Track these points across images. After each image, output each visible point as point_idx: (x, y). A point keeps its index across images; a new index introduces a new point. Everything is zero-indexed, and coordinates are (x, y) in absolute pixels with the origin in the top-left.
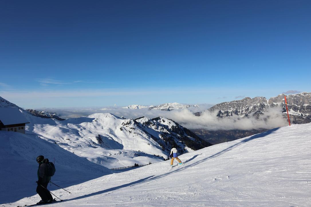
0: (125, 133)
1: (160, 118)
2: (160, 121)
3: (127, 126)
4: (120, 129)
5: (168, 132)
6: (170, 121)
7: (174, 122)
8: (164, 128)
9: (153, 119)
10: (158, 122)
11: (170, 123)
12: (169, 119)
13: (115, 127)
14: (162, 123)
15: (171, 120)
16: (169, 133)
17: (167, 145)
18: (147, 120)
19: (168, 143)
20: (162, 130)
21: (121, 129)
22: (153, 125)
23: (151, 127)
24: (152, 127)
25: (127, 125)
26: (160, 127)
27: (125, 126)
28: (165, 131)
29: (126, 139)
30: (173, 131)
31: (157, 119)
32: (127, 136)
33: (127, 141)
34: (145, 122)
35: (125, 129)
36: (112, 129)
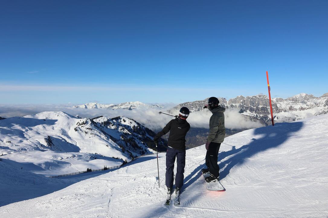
0: (80, 134)
1: (121, 117)
2: (120, 121)
3: (82, 126)
4: (75, 129)
5: (128, 132)
6: (131, 121)
7: (135, 121)
8: (125, 128)
9: (113, 119)
10: (118, 122)
11: (131, 123)
12: (130, 119)
13: (68, 127)
14: (123, 123)
15: (133, 120)
16: (130, 134)
17: (127, 146)
18: (106, 120)
19: (128, 144)
20: (122, 130)
21: (76, 130)
22: (112, 125)
23: (110, 127)
24: (112, 127)
25: (82, 125)
26: (120, 127)
27: (80, 126)
28: (126, 131)
29: (81, 141)
30: (134, 131)
31: (117, 119)
32: (83, 137)
33: (83, 143)
34: (103, 122)
35: (81, 130)
36: (64, 129)
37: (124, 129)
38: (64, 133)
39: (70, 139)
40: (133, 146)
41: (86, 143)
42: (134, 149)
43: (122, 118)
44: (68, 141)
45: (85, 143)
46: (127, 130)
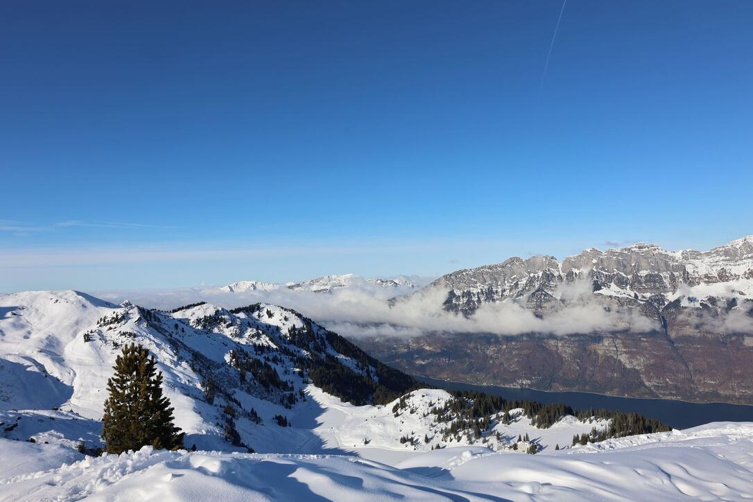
0: (97, 350)
1: (261, 306)
2: (259, 316)
3: (110, 328)
4: (85, 335)
5: (271, 343)
6: (288, 314)
7: (299, 316)
8: (263, 333)
9: (238, 311)
10: (252, 318)
11: (286, 319)
12: (285, 310)
13: (72, 331)
14: (265, 320)
15: (293, 311)
16: (275, 347)
17: (244, 380)
18: (210, 311)
19: (249, 375)
20: (254, 340)
21: (87, 338)
22: (228, 326)
23: (220, 330)
24: (225, 330)
25: (112, 326)
26: (249, 329)
27: (105, 329)
28: (264, 340)
29: (92, 370)
30: (291, 342)
31: (250, 310)
32: (101, 358)
33: (94, 375)
34: (202, 317)
35: (103, 338)
36: (58, 337)
37: (258, 336)
38: (52, 348)
39: (58, 365)
40: (263, 382)
41: (102, 377)
42: (263, 389)
43: (263, 308)
44: (53, 369)
45: (99, 374)
46: (267, 339)
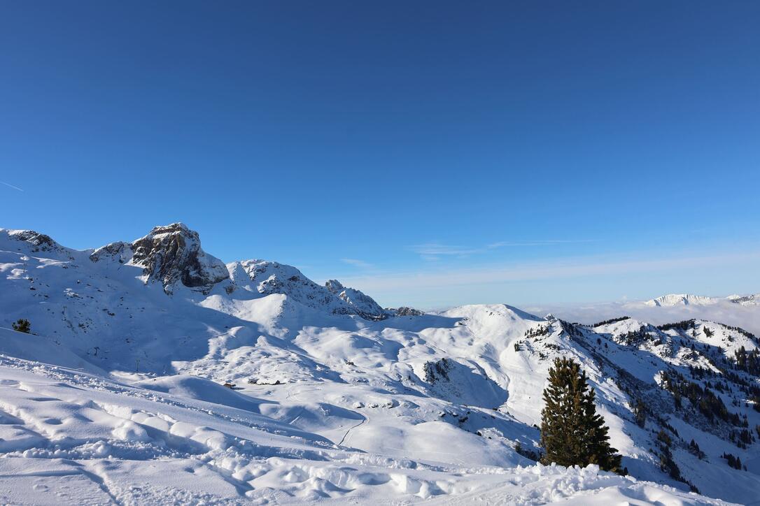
0: (526, 359)
1: (696, 323)
2: (694, 334)
3: (537, 340)
4: (515, 345)
5: (711, 367)
6: (733, 334)
7: (750, 336)
8: (701, 354)
9: (667, 327)
10: (685, 336)
11: (731, 339)
12: (729, 328)
13: (504, 341)
14: (702, 338)
15: (740, 330)
16: (717, 371)
17: (680, 406)
18: (635, 327)
19: (685, 401)
20: (690, 361)
21: (518, 348)
22: (656, 344)
23: (647, 348)
24: (653, 348)
25: (538, 337)
26: (683, 349)
27: (532, 340)
28: (703, 363)
29: (523, 377)
30: (739, 367)
31: (682, 326)
32: (530, 368)
33: (524, 382)
34: (626, 332)
35: (530, 349)
36: (494, 345)
37: (695, 357)
38: (489, 354)
39: (495, 370)
40: (703, 411)
41: (531, 385)
42: (705, 419)
43: (699, 325)
44: (492, 374)
45: (529, 382)
46: (707, 361)
